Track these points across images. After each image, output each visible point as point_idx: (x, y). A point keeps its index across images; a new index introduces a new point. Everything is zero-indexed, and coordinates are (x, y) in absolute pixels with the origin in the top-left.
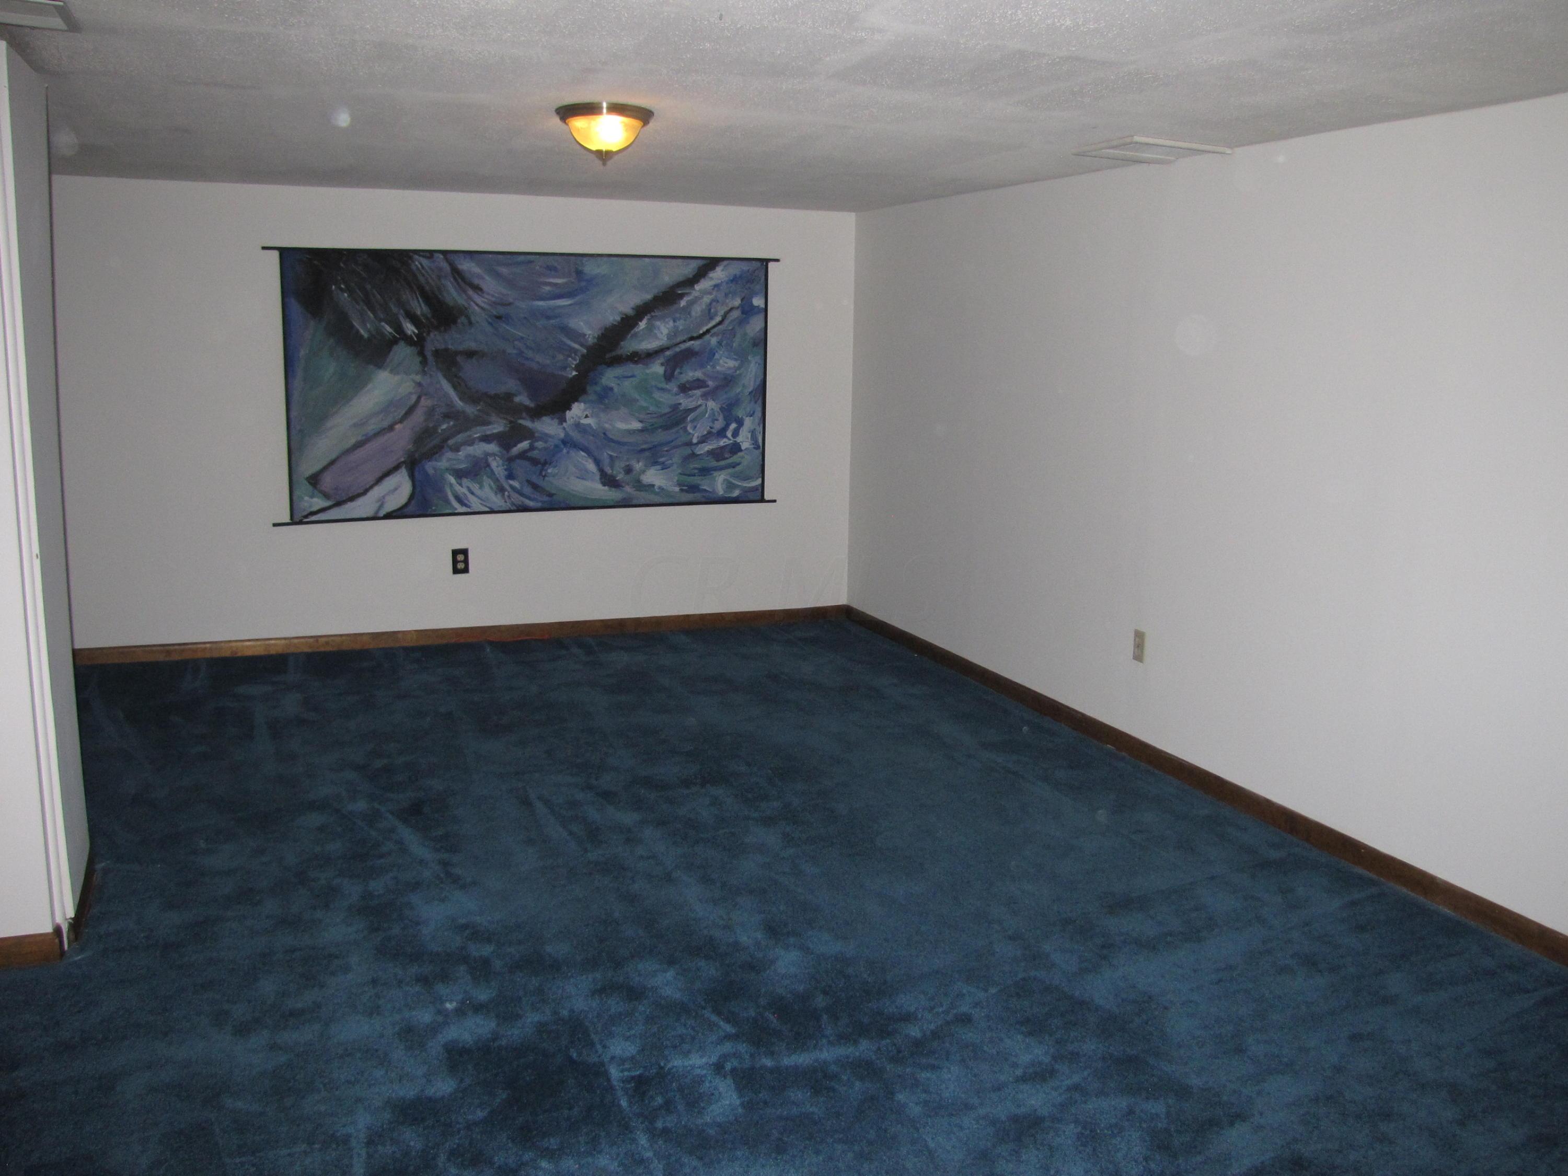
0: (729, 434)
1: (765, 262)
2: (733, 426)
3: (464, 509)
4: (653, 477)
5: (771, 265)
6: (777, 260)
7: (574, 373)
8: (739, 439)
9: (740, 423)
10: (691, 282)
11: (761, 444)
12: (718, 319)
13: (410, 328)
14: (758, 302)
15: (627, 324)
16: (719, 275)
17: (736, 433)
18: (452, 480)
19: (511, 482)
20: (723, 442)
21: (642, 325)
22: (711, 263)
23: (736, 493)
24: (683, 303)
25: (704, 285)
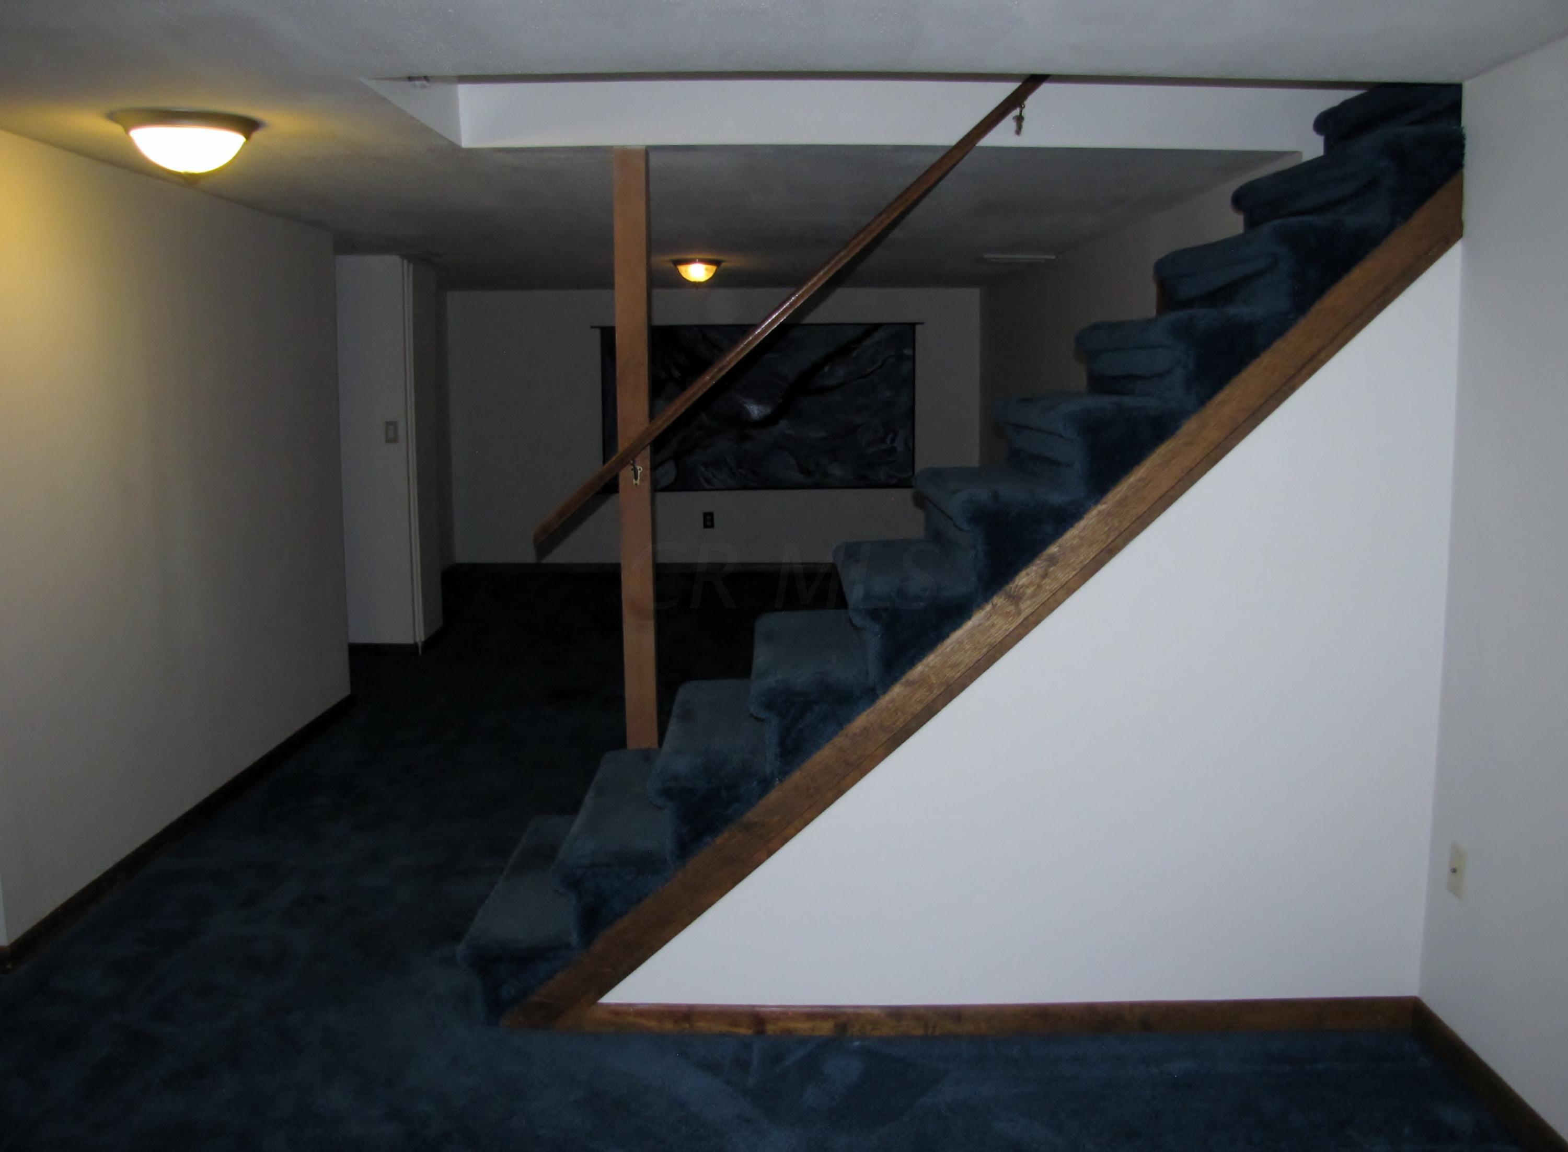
0: (888, 441)
1: (913, 325)
2: (891, 436)
3: (707, 487)
4: (836, 470)
5: (918, 328)
6: (922, 323)
7: (781, 401)
8: (896, 444)
9: (896, 435)
10: (858, 340)
11: (911, 448)
12: (880, 363)
13: (677, 374)
14: (908, 352)
15: (817, 367)
16: (879, 335)
17: (893, 440)
18: (703, 469)
19: (740, 470)
20: (884, 447)
21: (826, 369)
22: (876, 327)
23: (894, 481)
24: (854, 354)
25: (868, 342)
